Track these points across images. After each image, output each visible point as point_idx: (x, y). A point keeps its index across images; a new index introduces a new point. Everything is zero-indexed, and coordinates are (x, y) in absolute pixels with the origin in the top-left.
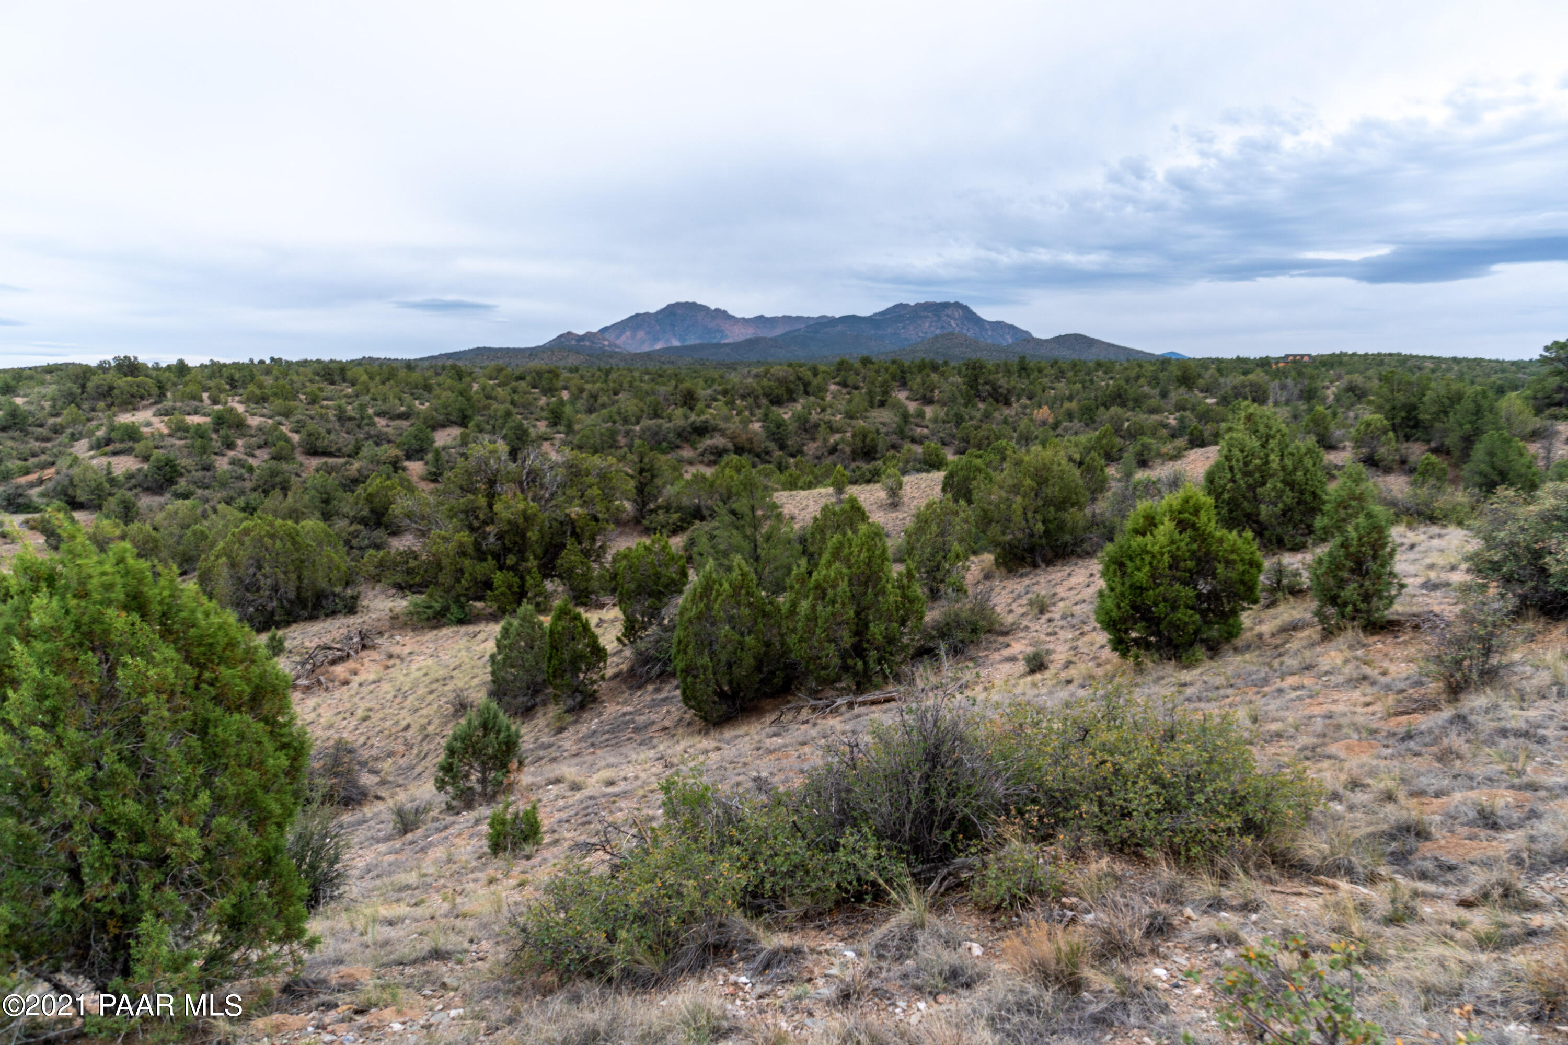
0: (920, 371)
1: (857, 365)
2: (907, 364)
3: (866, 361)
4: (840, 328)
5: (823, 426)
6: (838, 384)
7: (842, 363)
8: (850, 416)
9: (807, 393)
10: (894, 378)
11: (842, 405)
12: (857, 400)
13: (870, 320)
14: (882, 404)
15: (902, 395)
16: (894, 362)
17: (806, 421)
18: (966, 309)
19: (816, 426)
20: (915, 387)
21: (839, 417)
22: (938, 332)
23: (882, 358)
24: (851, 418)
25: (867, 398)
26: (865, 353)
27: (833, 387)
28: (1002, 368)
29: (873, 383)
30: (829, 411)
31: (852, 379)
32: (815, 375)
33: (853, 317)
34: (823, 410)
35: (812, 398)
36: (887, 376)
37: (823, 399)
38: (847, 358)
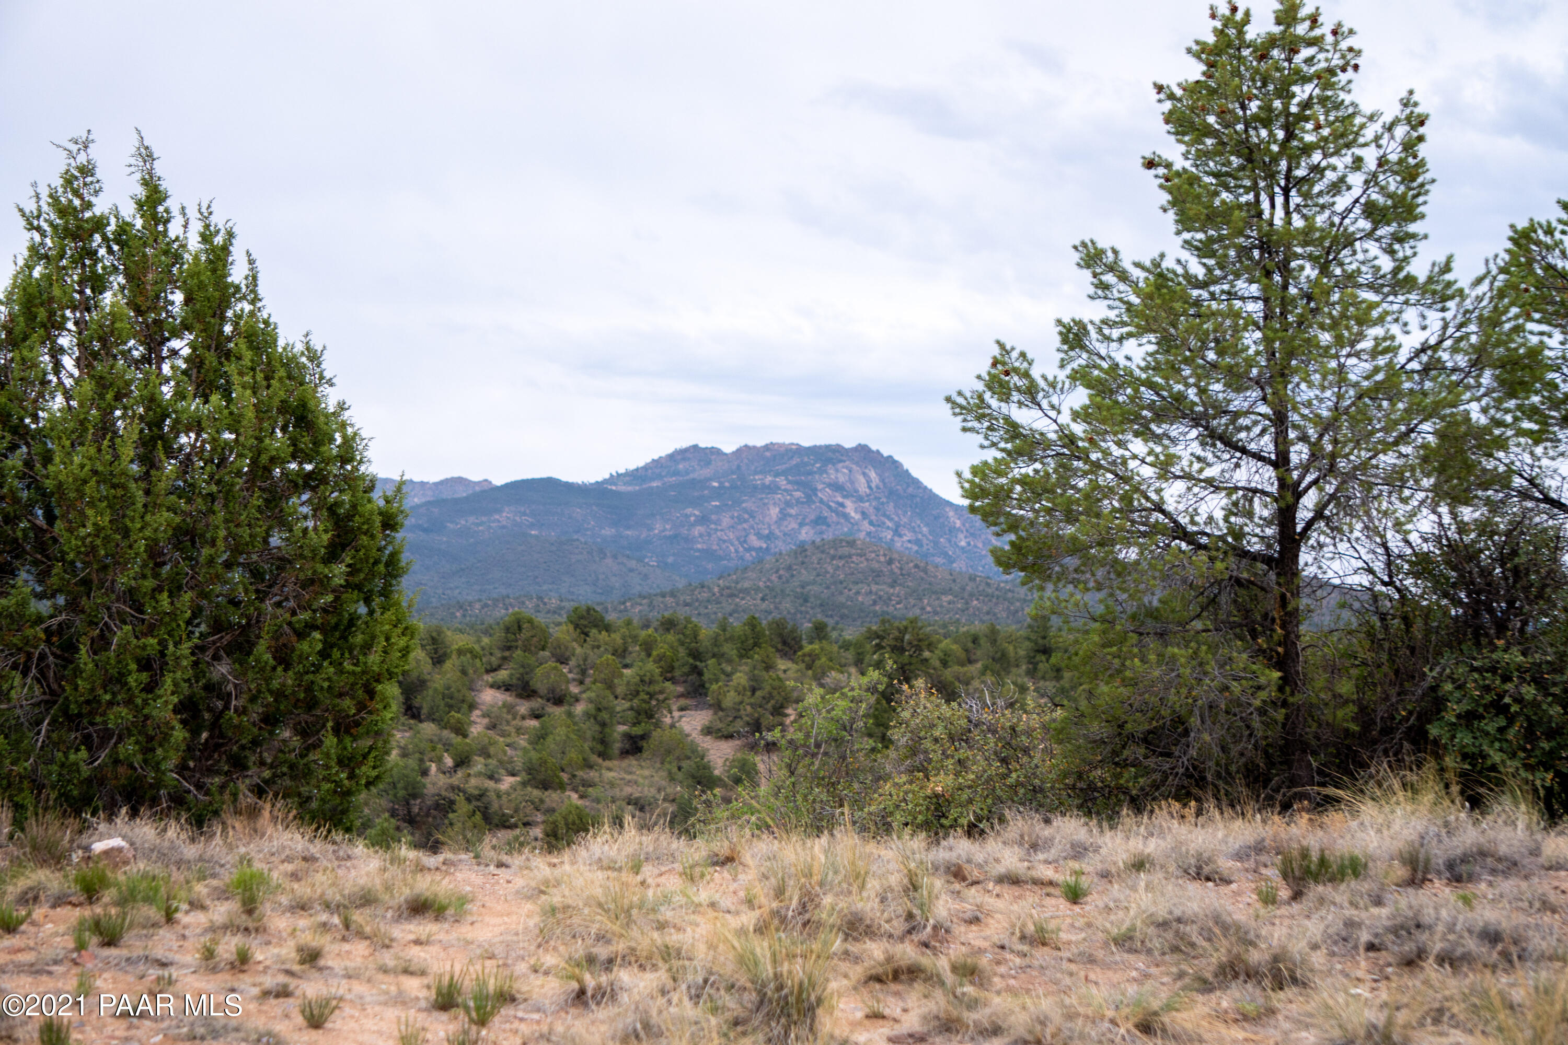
0: (745, 653)
1: (562, 632)
2: (707, 631)
3: (587, 622)
4: (506, 516)
5: (463, 807)
6: (506, 687)
7: (516, 626)
8: (542, 779)
9: (412, 712)
10: (668, 674)
11: (518, 749)
12: (561, 732)
13: (599, 495)
14: (634, 747)
15: (692, 723)
16: (669, 625)
17: (414, 793)
18: (888, 465)
19: (444, 807)
20: (730, 699)
21: (507, 782)
22: (806, 534)
23: (636, 612)
24: (545, 786)
25: (591, 729)
26: (585, 596)
27: (489, 697)
28: (984, 650)
29: (610, 686)
30: (479, 765)
31: (545, 674)
32: (438, 659)
33: (549, 486)
34: (462, 762)
35: (428, 728)
36: (651, 667)
37: (461, 731)
38: (528, 609)
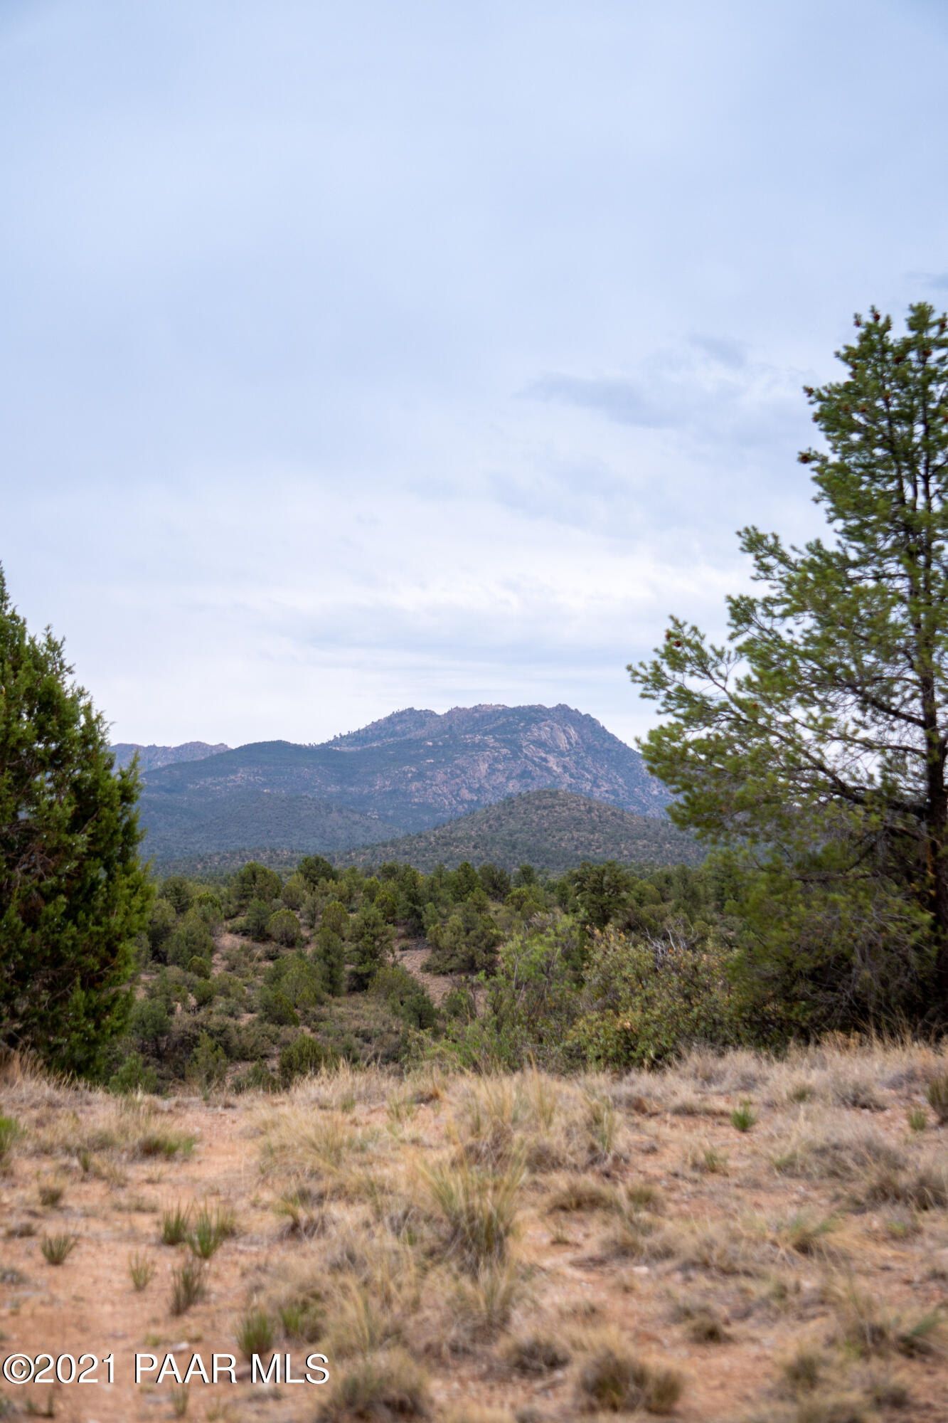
0: (459, 897)
1: (294, 881)
2: (423, 876)
3: (316, 871)
4: (241, 776)
5: (206, 1043)
6: (244, 932)
7: (251, 876)
8: (278, 1015)
9: (159, 957)
10: (390, 917)
11: (255, 988)
12: (293, 972)
13: (325, 755)
14: (360, 984)
15: (413, 961)
16: (390, 872)
17: (162, 1030)
18: (587, 724)
19: (188, 1043)
20: (447, 938)
21: (246, 1019)
22: (513, 787)
23: (360, 861)
24: (281, 1021)
25: (321, 968)
26: (314, 847)
27: (229, 941)
28: (677, 888)
29: (336, 929)
30: (220, 1003)
31: (278, 920)
32: (181, 909)
33: (278, 750)
34: (205, 1001)
35: (174, 971)
36: (374, 911)
37: (203, 973)
38: (262, 861)
